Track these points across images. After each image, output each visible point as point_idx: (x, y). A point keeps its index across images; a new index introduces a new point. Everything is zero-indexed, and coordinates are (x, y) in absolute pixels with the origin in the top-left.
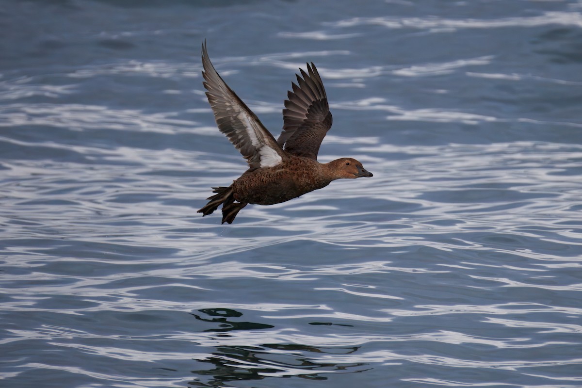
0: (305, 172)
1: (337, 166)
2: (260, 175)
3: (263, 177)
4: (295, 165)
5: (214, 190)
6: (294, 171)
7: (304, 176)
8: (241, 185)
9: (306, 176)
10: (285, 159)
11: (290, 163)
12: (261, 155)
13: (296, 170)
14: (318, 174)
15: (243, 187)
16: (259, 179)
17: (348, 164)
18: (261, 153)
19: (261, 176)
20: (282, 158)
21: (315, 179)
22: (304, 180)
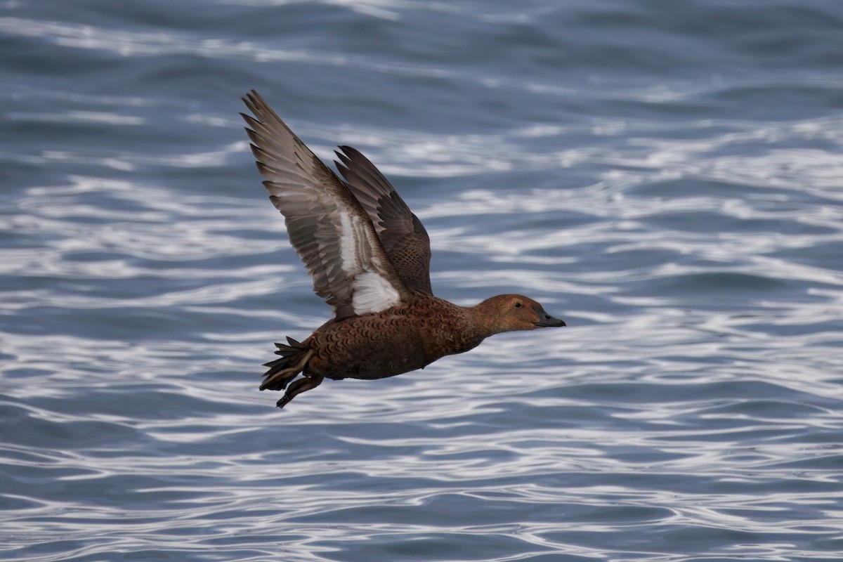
0: (443, 320)
1: (498, 310)
2: (361, 324)
3: (367, 328)
4: (425, 307)
5: (278, 349)
6: (423, 318)
7: (443, 327)
8: (328, 341)
9: (445, 327)
10: (405, 295)
11: (415, 304)
12: (354, 291)
13: (427, 315)
14: (466, 326)
15: (331, 344)
16: (360, 330)
17: (518, 305)
18: (355, 285)
19: (364, 326)
20: (401, 294)
21: (462, 334)
22: (441, 334)
